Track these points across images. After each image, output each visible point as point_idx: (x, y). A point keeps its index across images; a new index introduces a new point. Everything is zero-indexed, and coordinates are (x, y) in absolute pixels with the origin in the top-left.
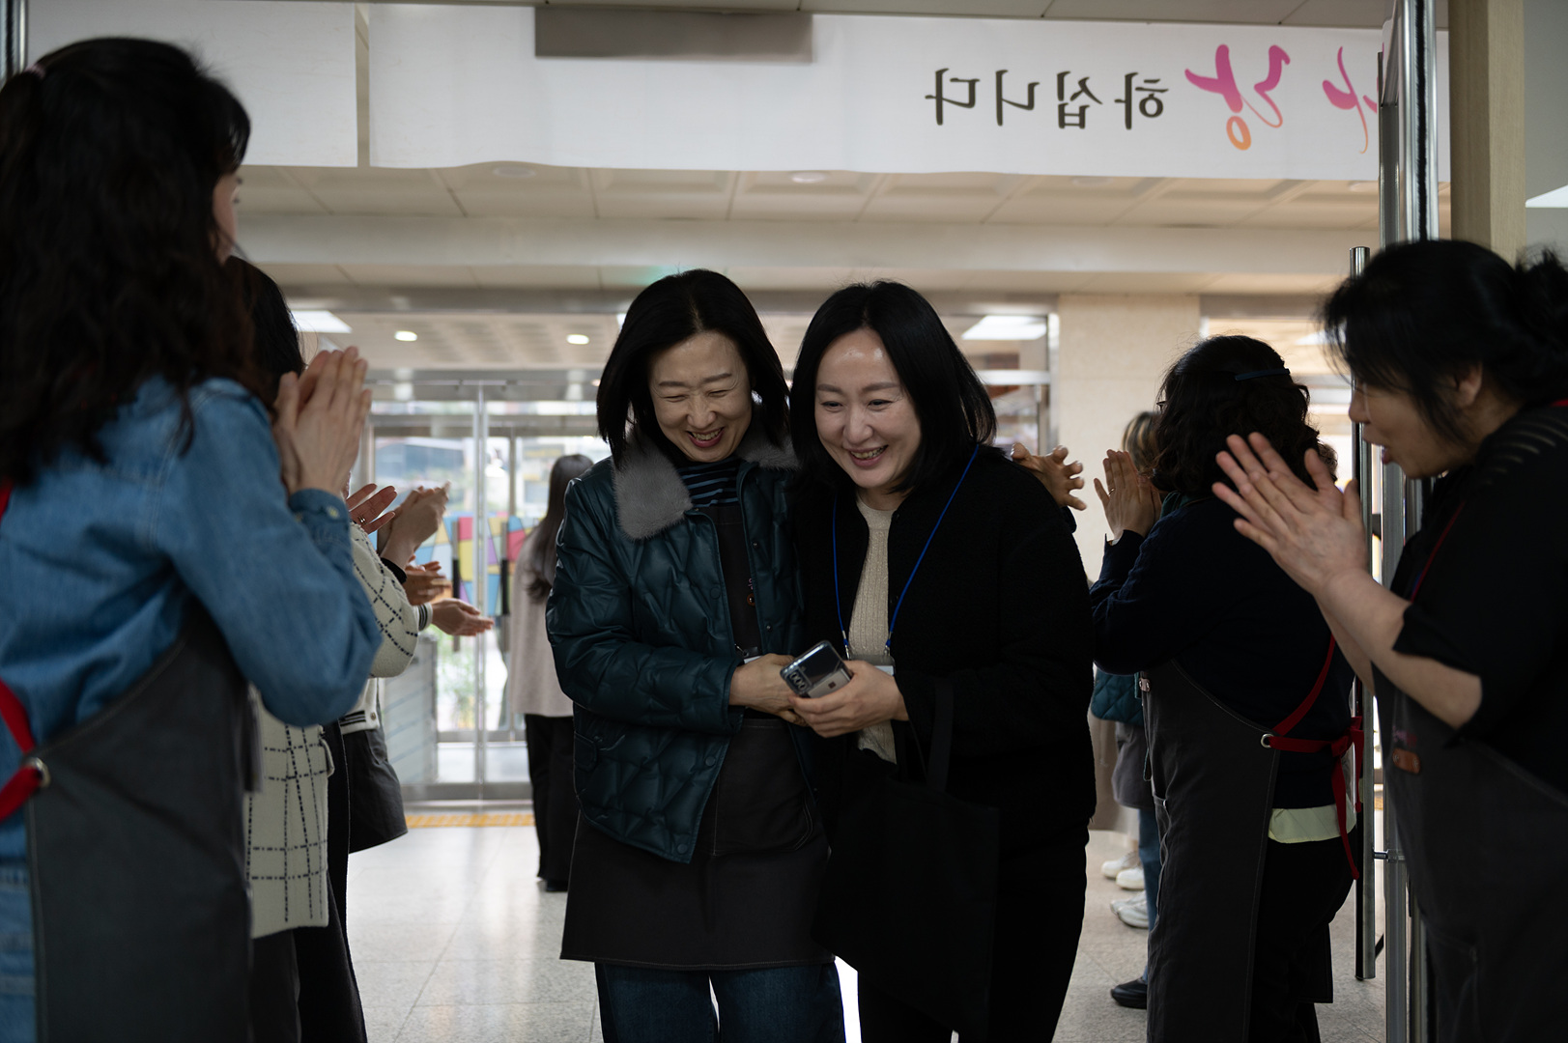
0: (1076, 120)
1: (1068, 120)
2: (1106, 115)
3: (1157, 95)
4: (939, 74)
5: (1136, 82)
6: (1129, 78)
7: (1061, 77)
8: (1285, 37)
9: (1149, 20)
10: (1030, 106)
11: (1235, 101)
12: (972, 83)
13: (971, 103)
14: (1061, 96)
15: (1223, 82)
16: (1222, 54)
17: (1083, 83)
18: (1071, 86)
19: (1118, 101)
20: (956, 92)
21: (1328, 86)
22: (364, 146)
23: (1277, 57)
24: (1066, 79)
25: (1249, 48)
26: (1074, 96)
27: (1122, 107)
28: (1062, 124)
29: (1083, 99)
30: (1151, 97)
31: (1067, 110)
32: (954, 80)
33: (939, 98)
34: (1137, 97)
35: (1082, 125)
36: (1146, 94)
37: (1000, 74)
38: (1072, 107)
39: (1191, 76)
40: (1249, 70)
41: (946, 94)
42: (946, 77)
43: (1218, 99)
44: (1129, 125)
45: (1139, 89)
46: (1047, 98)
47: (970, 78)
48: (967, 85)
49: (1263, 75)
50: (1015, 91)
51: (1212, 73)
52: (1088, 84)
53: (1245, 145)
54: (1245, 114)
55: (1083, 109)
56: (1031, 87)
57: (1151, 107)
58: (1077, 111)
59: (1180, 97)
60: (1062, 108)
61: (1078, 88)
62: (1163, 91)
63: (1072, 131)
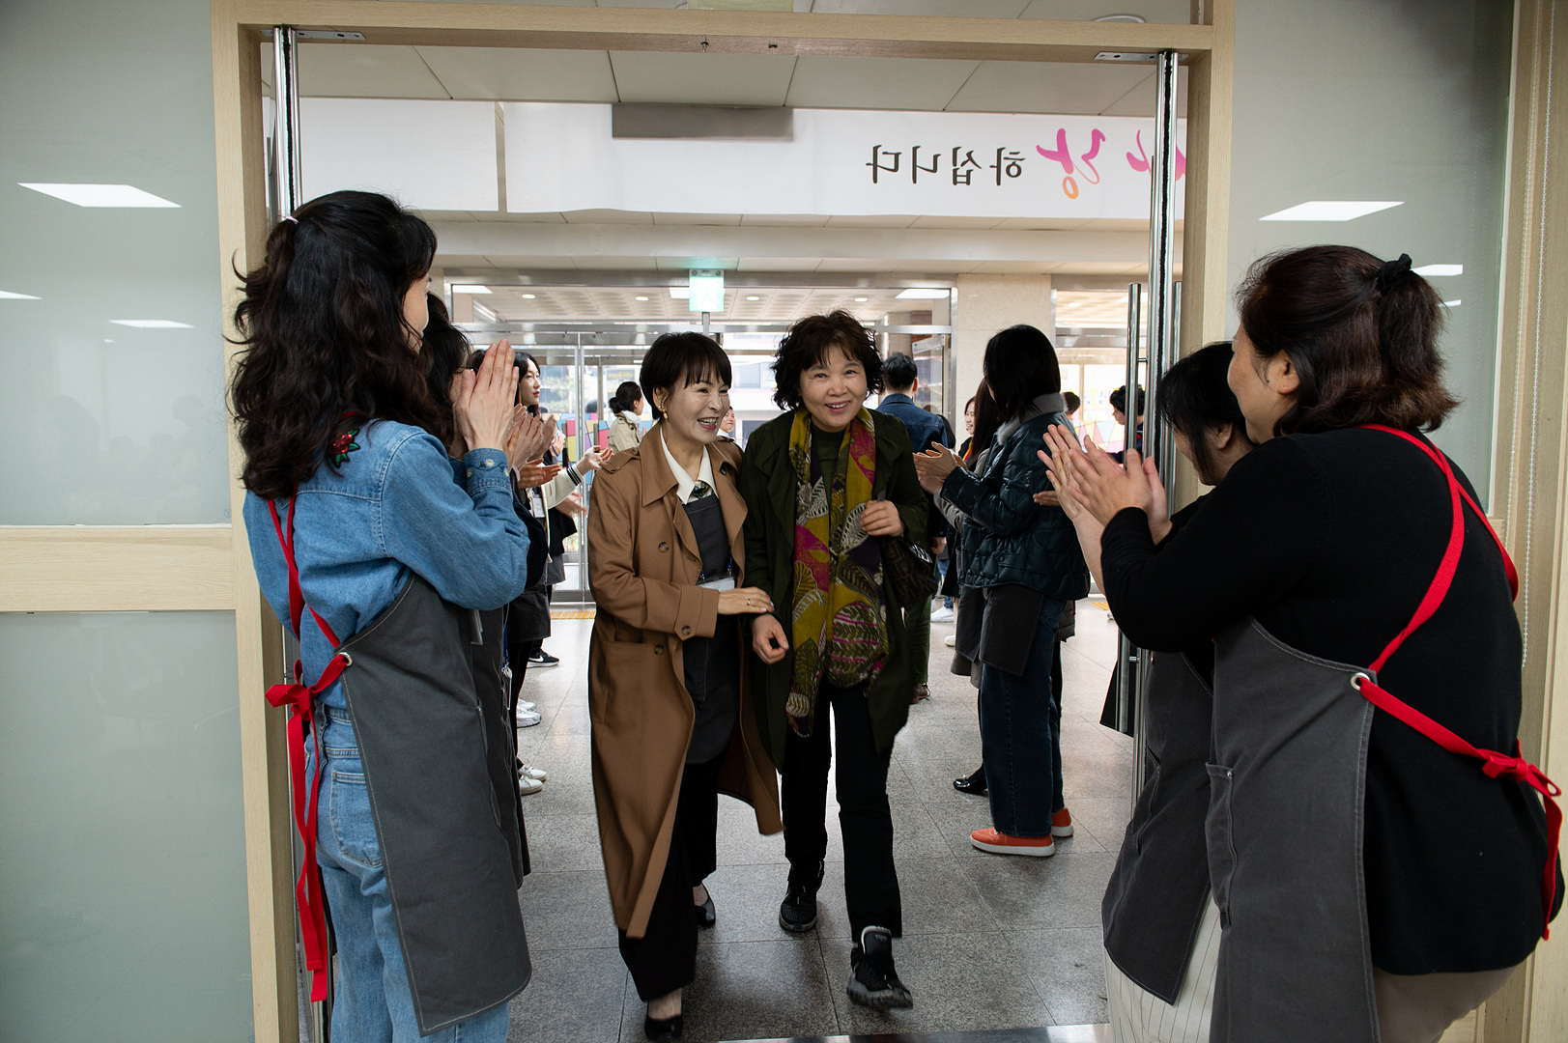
0: (965, 179)
1: (959, 179)
2: (984, 176)
3: (1017, 162)
4: (876, 149)
5: (1004, 154)
6: (999, 151)
7: (955, 151)
8: (1103, 123)
9: (1013, 113)
10: (935, 170)
11: (1068, 166)
12: (897, 155)
13: (896, 169)
14: (955, 164)
15: (1061, 154)
16: (1061, 134)
17: (969, 155)
18: (962, 157)
19: (991, 167)
20: (887, 161)
21: (1130, 156)
23: (1097, 136)
24: (958, 152)
25: (1079, 129)
26: (963, 165)
27: (995, 170)
28: (955, 183)
29: (969, 165)
30: (1014, 164)
31: (958, 173)
32: (885, 153)
33: (875, 166)
34: (1004, 164)
35: (968, 183)
36: (1011, 162)
37: (915, 149)
38: (962, 171)
39: (1039, 149)
40: (1079, 146)
41: (879, 163)
42: (880, 151)
43: (1058, 164)
44: (999, 182)
45: (1006, 158)
46: (945, 165)
47: (895, 151)
48: (893, 156)
49: (1088, 149)
50: (925, 160)
51: (1054, 148)
52: (973, 155)
53: (1074, 196)
54: (1075, 175)
55: (969, 172)
56: (936, 157)
57: (1014, 170)
58: (965, 173)
59: (1033, 163)
60: (955, 171)
61: (966, 158)
62: (1021, 160)
63: (962, 186)
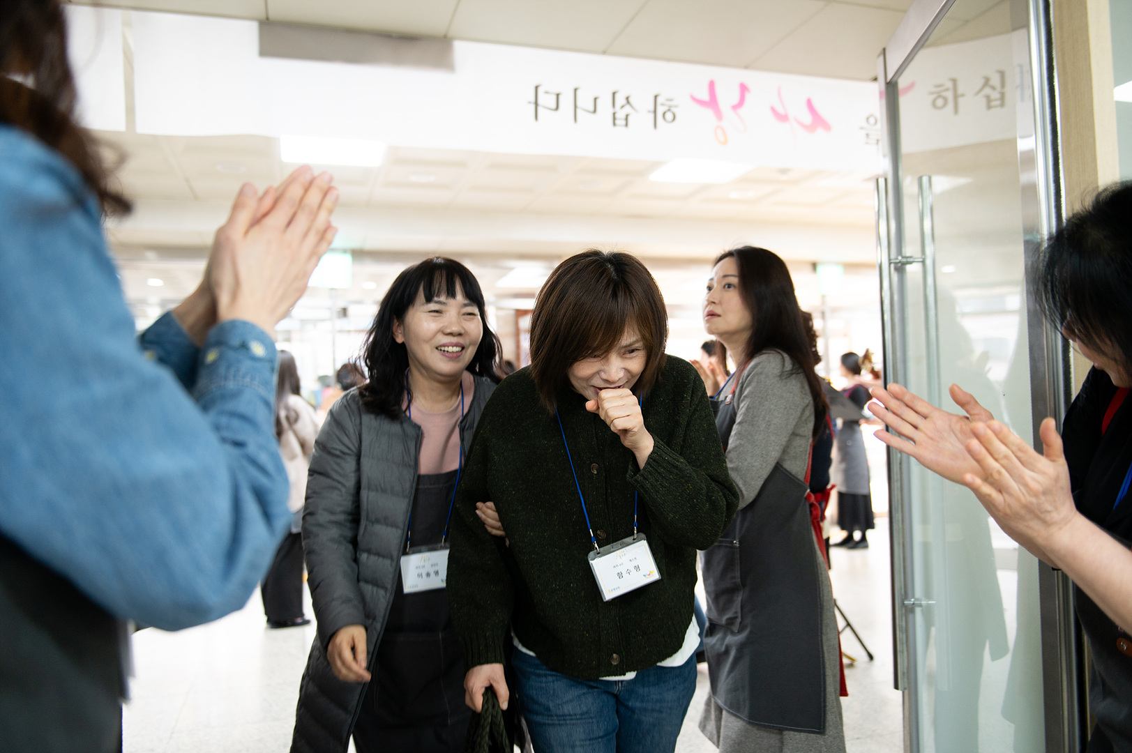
0: (624, 122)
1: (617, 122)
2: (641, 118)
3: (673, 109)
4: (537, 88)
5: (660, 100)
6: (656, 97)
7: (614, 94)
8: (749, 77)
9: (668, 60)
10: (594, 112)
11: (719, 114)
12: (558, 96)
13: (557, 109)
14: (614, 107)
15: (712, 102)
16: (712, 85)
17: (627, 99)
18: (620, 100)
19: (649, 111)
20: (547, 100)
21: (773, 109)
23: (744, 89)
24: (617, 96)
25: (728, 80)
26: (622, 107)
27: (652, 115)
28: (614, 125)
29: (627, 109)
30: (669, 110)
31: (617, 116)
32: (547, 93)
33: (536, 104)
34: (660, 110)
35: (627, 125)
36: (666, 108)
37: (575, 90)
38: (621, 115)
39: (693, 98)
40: (727, 96)
41: (540, 101)
42: (540, 90)
43: (708, 113)
44: (655, 126)
45: (662, 105)
46: (605, 108)
47: (557, 92)
48: (554, 98)
49: (736, 100)
50: (585, 102)
51: (705, 96)
52: (631, 100)
53: (726, 142)
54: (725, 124)
55: (627, 116)
56: (595, 99)
57: (669, 116)
58: (624, 117)
59: (687, 110)
60: (614, 114)
61: (624, 102)
62: (676, 106)
63: (620, 129)
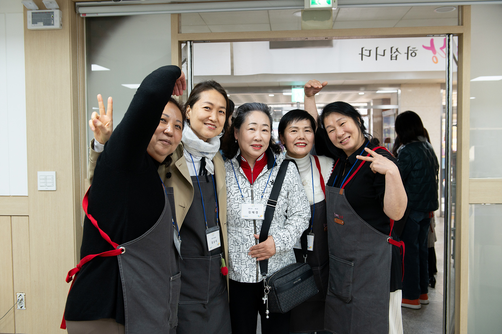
0: (395, 58)
1: (393, 58)
2: (402, 57)
3: (415, 52)
4: (362, 49)
5: (410, 49)
6: (408, 48)
7: (392, 48)
10: (384, 55)
11: (434, 52)
12: (370, 51)
13: (370, 56)
14: (391, 53)
15: (432, 48)
16: (432, 41)
17: (397, 49)
18: (394, 50)
19: (405, 53)
20: (366, 53)
22: (232, 70)
24: (393, 49)
26: (395, 53)
27: (406, 55)
28: (391, 59)
29: (397, 53)
30: (413, 52)
31: (393, 56)
32: (366, 50)
33: (362, 54)
34: (410, 52)
35: (396, 59)
36: (412, 51)
37: (377, 48)
38: (394, 55)
39: (424, 47)
40: (438, 45)
41: (364, 53)
42: (364, 49)
43: (430, 52)
44: (408, 59)
45: (411, 50)
46: (388, 53)
47: (370, 49)
48: (369, 52)
49: (442, 46)
50: (380, 52)
51: (429, 45)
52: (398, 50)
53: (437, 62)
54: (437, 55)
55: (396, 56)
56: (384, 51)
57: (413, 54)
58: (395, 56)
59: (421, 52)
60: (391, 55)
61: (396, 51)
62: (416, 50)
63: (394, 61)
